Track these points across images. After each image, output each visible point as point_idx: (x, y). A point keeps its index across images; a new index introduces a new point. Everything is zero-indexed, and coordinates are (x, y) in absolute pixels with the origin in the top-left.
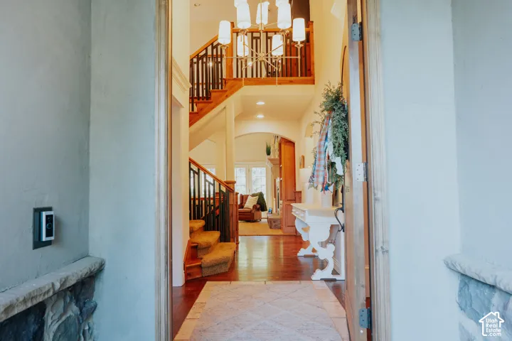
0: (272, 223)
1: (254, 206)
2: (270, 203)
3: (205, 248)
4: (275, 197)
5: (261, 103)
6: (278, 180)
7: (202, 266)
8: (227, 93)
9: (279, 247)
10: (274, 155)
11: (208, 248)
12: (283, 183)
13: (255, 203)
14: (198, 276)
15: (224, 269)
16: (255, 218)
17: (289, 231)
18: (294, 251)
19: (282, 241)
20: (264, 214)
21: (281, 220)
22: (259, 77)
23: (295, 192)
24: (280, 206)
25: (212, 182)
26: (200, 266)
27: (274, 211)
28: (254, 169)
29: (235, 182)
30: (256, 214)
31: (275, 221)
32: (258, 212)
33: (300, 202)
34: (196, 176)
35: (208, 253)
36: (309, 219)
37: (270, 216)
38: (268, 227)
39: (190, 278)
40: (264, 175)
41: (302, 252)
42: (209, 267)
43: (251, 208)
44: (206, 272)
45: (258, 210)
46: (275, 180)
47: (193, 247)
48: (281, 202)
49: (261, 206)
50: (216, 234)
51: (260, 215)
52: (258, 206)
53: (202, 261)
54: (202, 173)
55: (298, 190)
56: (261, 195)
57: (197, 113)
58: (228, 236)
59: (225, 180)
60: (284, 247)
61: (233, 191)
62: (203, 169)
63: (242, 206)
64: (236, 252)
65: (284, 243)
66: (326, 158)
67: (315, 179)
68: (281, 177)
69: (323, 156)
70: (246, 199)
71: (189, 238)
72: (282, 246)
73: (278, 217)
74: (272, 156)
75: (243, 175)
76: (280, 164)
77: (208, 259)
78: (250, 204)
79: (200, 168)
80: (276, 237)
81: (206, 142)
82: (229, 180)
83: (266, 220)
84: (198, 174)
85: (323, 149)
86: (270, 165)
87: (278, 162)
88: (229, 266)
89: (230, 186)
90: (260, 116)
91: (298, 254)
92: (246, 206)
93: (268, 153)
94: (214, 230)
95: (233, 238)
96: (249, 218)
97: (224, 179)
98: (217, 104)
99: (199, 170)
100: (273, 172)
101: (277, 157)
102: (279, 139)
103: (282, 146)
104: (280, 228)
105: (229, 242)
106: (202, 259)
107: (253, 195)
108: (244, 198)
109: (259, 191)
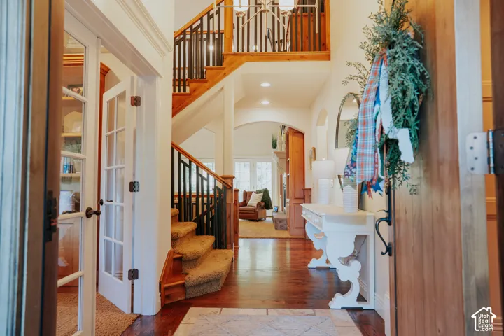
0: (279, 224)
1: (259, 204)
2: (276, 200)
3: (192, 260)
4: (281, 194)
5: (265, 85)
6: (285, 176)
7: (187, 284)
8: (225, 71)
9: (285, 254)
10: (281, 148)
11: (195, 260)
12: (291, 179)
13: (260, 201)
14: (179, 299)
15: (216, 288)
16: (259, 217)
17: (298, 233)
18: (303, 260)
19: (288, 245)
20: (269, 212)
21: (287, 220)
22: (264, 51)
23: (304, 190)
24: (286, 204)
25: (206, 177)
26: (183, 285)
27: (280, 210)
28: (259, 164)
29: (234, 177)
30: (261, 212)
31: (281, 221)
32: (263, 211)
33: (310, 202)
34: (187, 169)
35: (196, 266)
36: (327, 227)
37: (276, 216)
38: (274, 228)
39: (168, 302)
40: (270, 170)
41: (314, 263)
42: (195, 286)
43: (255, 205)
44: (192, 293)
45: (263, 208)
46: (281, 176)
47: (175, 259)
48: (288, 200)
49: (266, 203)
50: (210, 240)
51: (265, 213)
52: (263, 204)
53: (186, 278)
54: (194, 166)
55: (307, 186)
56: (266, 192)
57: (190, 94)
58: (225, 240)
59: (222, 174)
60: (291, 254)
61: (231, 188)
62: (195, 161)
63: (245, 203)
64: (234, 261)
65: (291, 249)
66: (378, 133)
67: (358, 170)
68: (288, 173)
69: (370, 129)
70: (250, 196)
71: (170, 248)
72: (288, 252)
73: (285, 216)
74: (278, 149)
75: (247, 170)
76: (288, 157)
77: (195, 275)
78: (254, 201)
79: (191, 159)
80: (282, 240)
81: (203, 130)
82: (227, 174)
83: (271, 219)
84: (190, 166)
85: (370, 117)
86: (275, 159)
87: (285, 156)
88: (222, 282)
89: (228, 181)
90: (265, 102)
91: (310, 266)
92: (250, 203)
93: (275, 146)
94: (207, 234)
95: (231, 244)
96: (253, 216)
97: (220, 174)
98: (214, 84)
99: (190, 162)
100: (279, 167)
101: (284, 150)
102: (286, 129)
103: (290, 137)
104: (287, 229)
105: (226, 248)
106: (187, 274)
107: (258, 192)
108: (247, 195)
109: (264, 188)
